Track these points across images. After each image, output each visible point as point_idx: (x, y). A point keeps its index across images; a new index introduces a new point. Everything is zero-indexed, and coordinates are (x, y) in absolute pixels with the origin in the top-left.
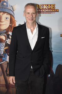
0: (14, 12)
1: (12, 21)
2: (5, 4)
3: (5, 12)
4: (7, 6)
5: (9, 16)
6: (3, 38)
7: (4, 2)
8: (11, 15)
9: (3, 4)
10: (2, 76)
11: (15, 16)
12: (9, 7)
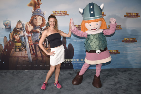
0: (44, 15)
1: (43, 20)
2: (39, 10)
3: (39, 16)
4: (40, 12)
5: (41, 18)
6: (39, 30)
7: (39, 9)
8: (42, 17)
9: (37, 11)
10: (39, 52)
11: (45, 18)
12: (41, 13)
